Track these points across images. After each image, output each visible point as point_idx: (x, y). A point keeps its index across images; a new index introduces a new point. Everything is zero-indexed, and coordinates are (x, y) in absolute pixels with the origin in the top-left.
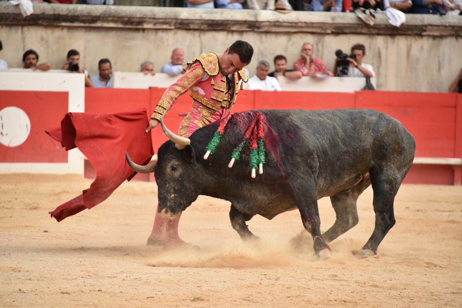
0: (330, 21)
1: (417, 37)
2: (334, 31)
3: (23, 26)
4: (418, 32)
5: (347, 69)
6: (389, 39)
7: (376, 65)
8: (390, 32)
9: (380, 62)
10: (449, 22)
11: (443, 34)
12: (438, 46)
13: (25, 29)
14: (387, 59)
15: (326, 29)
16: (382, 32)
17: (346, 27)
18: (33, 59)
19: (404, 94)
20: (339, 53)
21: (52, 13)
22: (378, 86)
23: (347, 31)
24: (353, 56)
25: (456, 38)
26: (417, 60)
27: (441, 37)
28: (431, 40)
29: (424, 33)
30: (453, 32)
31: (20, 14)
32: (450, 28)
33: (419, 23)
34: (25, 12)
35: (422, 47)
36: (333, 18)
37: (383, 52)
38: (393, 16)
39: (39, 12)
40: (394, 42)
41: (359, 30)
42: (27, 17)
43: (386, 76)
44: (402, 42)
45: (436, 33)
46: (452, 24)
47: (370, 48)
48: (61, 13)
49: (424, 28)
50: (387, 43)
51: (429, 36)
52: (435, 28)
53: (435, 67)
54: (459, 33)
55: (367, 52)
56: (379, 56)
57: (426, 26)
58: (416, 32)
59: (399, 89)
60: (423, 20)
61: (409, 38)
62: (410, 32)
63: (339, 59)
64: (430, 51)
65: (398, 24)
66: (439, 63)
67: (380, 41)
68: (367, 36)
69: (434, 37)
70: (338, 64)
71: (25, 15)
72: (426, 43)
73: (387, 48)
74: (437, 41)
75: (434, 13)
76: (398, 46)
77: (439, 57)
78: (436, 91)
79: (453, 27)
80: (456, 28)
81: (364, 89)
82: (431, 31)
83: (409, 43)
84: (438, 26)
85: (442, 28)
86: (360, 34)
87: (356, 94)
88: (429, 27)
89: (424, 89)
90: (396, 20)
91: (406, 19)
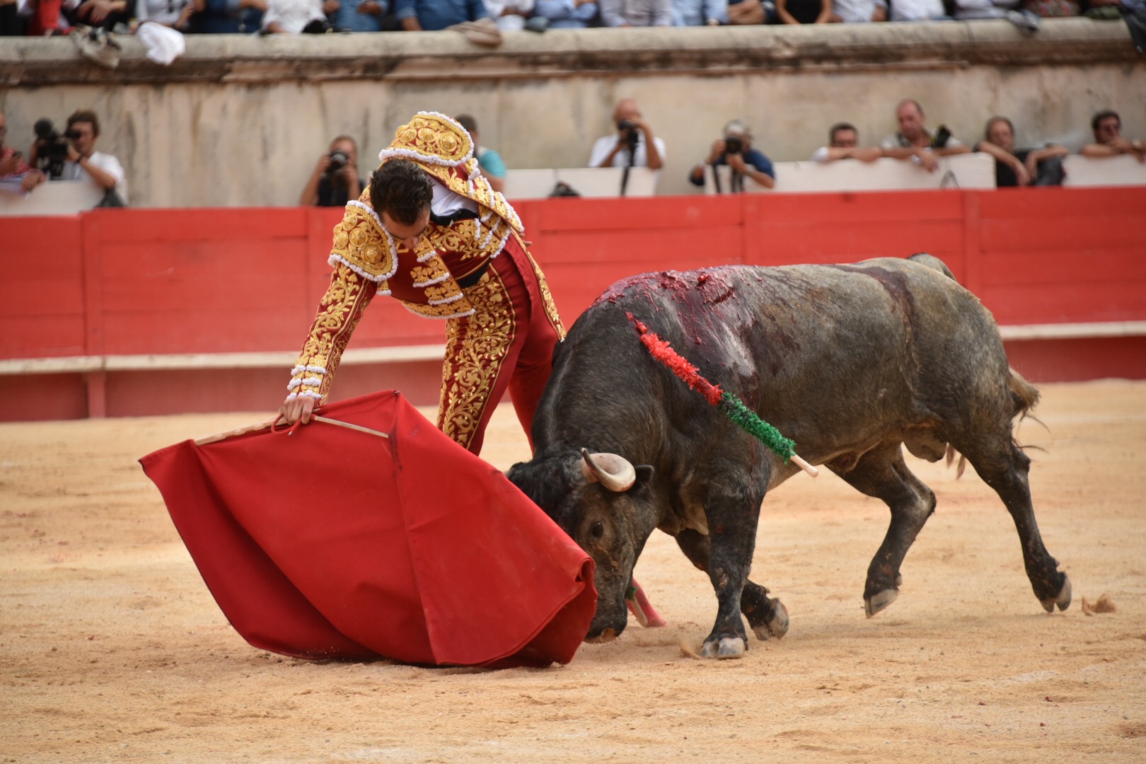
0: (14, 57)
1: (212, 87)
2: (26, 78)
4: (216, 75)
5: (61, 163)
6: (151, 94)
7: (124, 152)
8: (151, 77)
9: (132, 145)
10: (279, 51)
11: (270, 75)
12: (260, 103)
14: (147, 137)
15: (8, 77)
16: (133, 77)
17: (53, 70)
19: (190, 214)
20: (43, 128)
22: (132, 197)
23: (55, 78)
24: (73, 134)
25: (300, 85)
26: (216, 136)
27: (266, 84)
28: (242, 92)
29: (227, 77)
30: (291, 72)
32: (282, 64)
33: (214, 54)
35: (224, 108)
36: (22, 52)
37: (139, 122)
38: (156, 41)
40: (161, 97)
41: (82, 75)
43: (148, 176)
44: (179, 99)
45: (255, 76)
46: (287, 54)
47: (109, 114)
49: (228, 66)
50: (146, 102)
51: (237, 83)
52: (250, 64)
53: (256, 150)
54: (304, 73)
55: (103, 124)
56: (131, 131)
57: (232, 60)
58: (208, 74)
59: (180, 203)
60: (222, 48)
61: (195, 89)
62: (195, 76)
63: (42, 142)
64: (243, 114)
65: (167, 58)
66: (265, 142)
67: (130, 98)
68: (101, 88)
69: (250, 85)
70: (40, 152)
72: (232, 99)
73: (146, 113)
74: (257, 94)
75: (248, 31)
76: (171, 107)
77: (263, 128)
78: (260, 204)
79: (290, 61)
80: (297, 64)
81: (102, 204)
82: (241, 71)
83: (195, 101)
84: (258, 60)
85: (263, 63)
86: (85, 83)
87: (85, 219)
88: (237, 65)
89: (234, 201)
90: (162, 50)
91: (187, 47)
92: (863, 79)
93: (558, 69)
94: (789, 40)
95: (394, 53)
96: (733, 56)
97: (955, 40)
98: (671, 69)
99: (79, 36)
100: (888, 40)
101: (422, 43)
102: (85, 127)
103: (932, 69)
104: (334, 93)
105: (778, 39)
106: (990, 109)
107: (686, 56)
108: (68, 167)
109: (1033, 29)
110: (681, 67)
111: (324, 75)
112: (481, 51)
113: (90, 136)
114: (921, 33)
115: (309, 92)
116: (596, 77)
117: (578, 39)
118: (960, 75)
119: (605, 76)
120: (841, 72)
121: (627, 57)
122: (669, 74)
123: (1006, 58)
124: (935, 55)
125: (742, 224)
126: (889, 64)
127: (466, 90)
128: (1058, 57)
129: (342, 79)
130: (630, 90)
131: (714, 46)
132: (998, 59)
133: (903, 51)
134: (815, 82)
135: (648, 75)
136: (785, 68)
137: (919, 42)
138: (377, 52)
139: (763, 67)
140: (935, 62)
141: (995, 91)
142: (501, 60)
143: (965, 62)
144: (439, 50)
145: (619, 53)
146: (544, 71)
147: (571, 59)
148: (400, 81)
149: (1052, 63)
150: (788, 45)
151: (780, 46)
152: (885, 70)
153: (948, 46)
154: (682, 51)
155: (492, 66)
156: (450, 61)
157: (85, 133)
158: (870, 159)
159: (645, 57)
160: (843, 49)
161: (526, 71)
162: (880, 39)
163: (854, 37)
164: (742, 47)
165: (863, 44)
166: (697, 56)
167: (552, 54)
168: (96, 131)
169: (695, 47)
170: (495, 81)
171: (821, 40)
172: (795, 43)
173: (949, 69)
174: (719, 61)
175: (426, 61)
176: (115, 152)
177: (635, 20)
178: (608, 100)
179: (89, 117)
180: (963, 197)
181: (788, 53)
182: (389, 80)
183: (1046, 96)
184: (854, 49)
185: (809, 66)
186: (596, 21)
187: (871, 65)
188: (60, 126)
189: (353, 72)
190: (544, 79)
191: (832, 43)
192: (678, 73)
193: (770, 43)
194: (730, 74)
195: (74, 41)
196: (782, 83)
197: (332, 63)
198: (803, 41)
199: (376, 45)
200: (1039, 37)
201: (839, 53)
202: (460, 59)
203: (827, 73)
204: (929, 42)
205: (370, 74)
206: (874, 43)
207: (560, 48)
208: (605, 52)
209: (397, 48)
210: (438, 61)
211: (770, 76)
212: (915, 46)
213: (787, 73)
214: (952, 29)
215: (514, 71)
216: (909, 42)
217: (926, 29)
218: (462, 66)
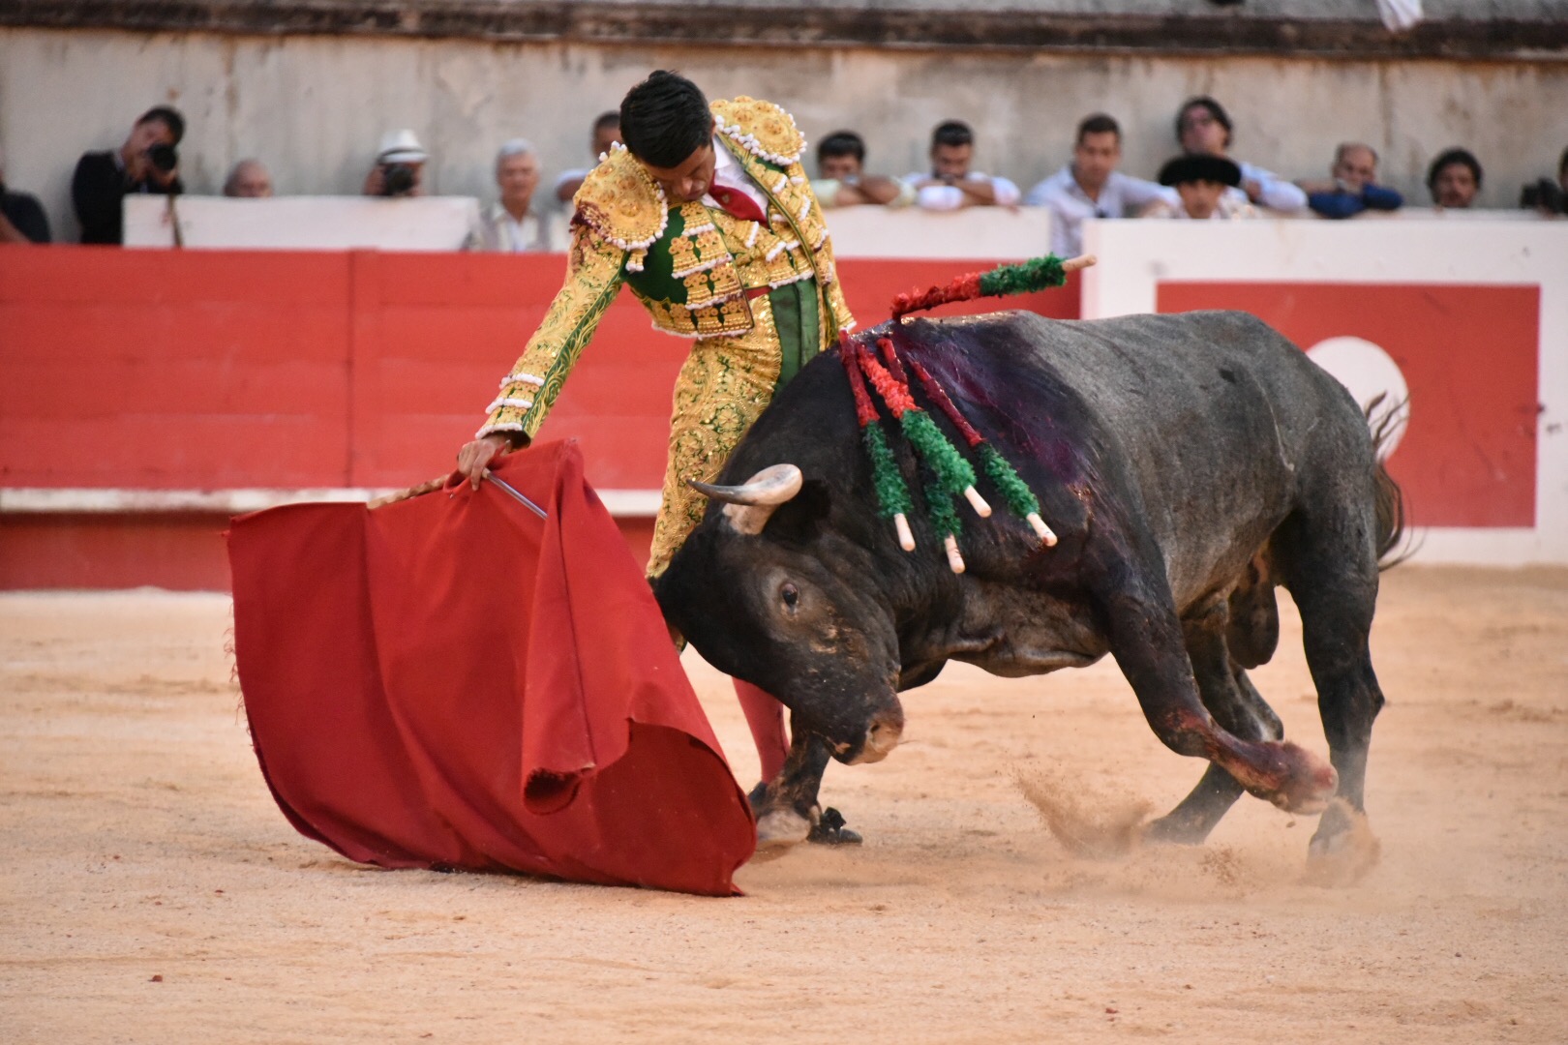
3: (1384, 60)
13: (1395, 72)
18: (1463, 180)
21: (1484, 16)
31: (1378, 24)
34: (1395, 16)
39: (1440, 14)
42: (1402, 31)
48: (1519, 17)
71: (1391, 25)
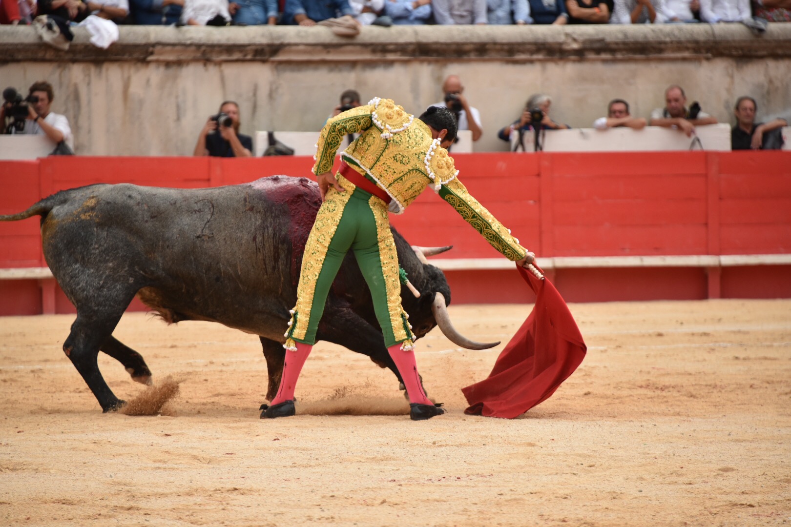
1: (139, 65)
4: (142, 57)
5: (23, 121)
6: (93, 69)
7: (71, 113)
8: (93, 57)
9: (78, 108)
10: (190, 39)
11: (182, 57)
12: (175, 78)
14: (89, 102)
16: (79, 57)
17: (19, 51)
19: (121, 160)
20: (10, 95)
23: (20, 57)
24: (32, 99)
25: (205, 65)
26: (141, 102)
27: (179, 63)
28: (162, 69)
29: (150, 58)
30: (199, 55)
32: (193, 48)
33: (141, 41)
35: (148, 81)
37: (83, 91)
38: (98, 30)
40: (100, 72)
41: (40, 55)
43: (89, 132)
44: (114, 74)
45: (171, 58)
46: (196, 41)
47: (61, 84)
49: (151, 49)
50: (89, 75)
51: (158, 62)
52: (168, 48)
53: (171, 113)
54: (208, 56)
55: (56, 92)
56: (77, 97)
57: (154, 45)
58: (136, 55)
59: (113, 153)
60: (147, 35)
61: (126, 66)
62: (126, 57)
63: (9, 105)
64: (162, 86)
65: (104, 43)
66: (178, 107)
67: (77, 72)
68: (55, 65)
69: (168, 64)
70: (7, 111)
72: (154, 74)
73: (89, 84)
74: (172, 71)
75: (167, 23)
76: (107, 80)
77: (177, 97)
78: (174, 154)
79: (198, 46)
80: (203, 48)
81: (55, 153)
82: (161, 54)
83: (126, 75)
84: (173, 45)
85: (178, 48)
86: (43, 60)
87: (42, 162)
88: (158, 48)
89: (155, 152)
90: (101, 36)
91: (120, 35)
92: (632, 67)
93: (401, 56)
94: (575, 36)
95: (277, 42)
96: (533, 48)
97: (702, 38)
98: (486, 57)
99: (39, 26)
100: (651, 37)
101: (298, 34)
102: (42, 95)
103: (684, 59)
104: (230, 70)
105: (567, 35)
106: (729, 90)
107: (498, 47)
108: (29, 124)
109: (761, 31)
110: (494, 55)
111: (224, 57)
112: (343, 41)
113: (46, 101)
114: (676, 32)
115: (212, 70)
116: (429, 62)
117: (416, 33)
118: (705, 64)
119: (437, 61)
120: (615, 61)
121: (454, 47)
122: (485, 61)
123: (740, 52)
124: (687, 49)
125: (539, 175)
126: (652, 56)
127: (331, 70)
128: (780, 52)
129: (237, 61)
130: (455, 72)
131: (519, 40)
132: (734, 53)
133: (663, 46)
134: (595, 68)
135: (469, 61)
136: (573, 57)
137: (674, 39)
138: (264, 41)
139: (557, 56)
140: (686, 54)
141: (732, 77)
142: (358, 48)
143: (710, 55)
144: (311, 40)
145: (447, 44)
146: (390, 57)
147: (411, 48)
148: (281, 63)
149: (776, 57)
150: (575, 40)
151: (569, 40)
152: (648, 60)
153: (697, 42)
154: (495, 44)
155: (351, 52)
156: (319, 48)
157: (42, 100)
158: (638, 127)
159: (467, 48)
160: (617, 43)
161: (377, 57)
162: (646, 37)
163: (626, 35)
164: (540, 41)
165: (632, 40)
166: (506, 47)
167: (396, 44)
168: (50, 97)
169: (505, 41)
170: (353, 64)
171: (601, 36)
172: (581, 39)
173: (698, 60)
174: (523, 52)
175: (301, 48)
176: (65, 113)
177: (460, 19)
178: (438, 79)
179: (45, 87)
180: (707, 157)
181: (575, 46)
182: (273, 62)
183: (771, 82)
184: (624, 43)
185: (592, 56)
186: (431, 20)
187: (638, 56)
188: (23, 92)
189: (245, 55)
190: (391, 63)
191: (608, 39)
192: (491, 60)
193: (562, 38)
194: (531, 62)
195: (36, 29)
196: (570, 69)
197: (230, 48)
198: (586, 37)
199: (263, 36)
200: (766, 37)
201: (614, 46)
202: (327, 47)
203: (605, 61)
204: (683, 39)
205: (258, 58)
206: (640, 40)
207: (402, 40)
208: (436, 43)
209: (279, 37)
210: (309, 48)
211: (561, 63)
212: (672, 42)
213: (574, 61)
214: (698, 29)
215: (368, 56)
216: (668, 39)
217: (680, 30)
218: (328, 52)
